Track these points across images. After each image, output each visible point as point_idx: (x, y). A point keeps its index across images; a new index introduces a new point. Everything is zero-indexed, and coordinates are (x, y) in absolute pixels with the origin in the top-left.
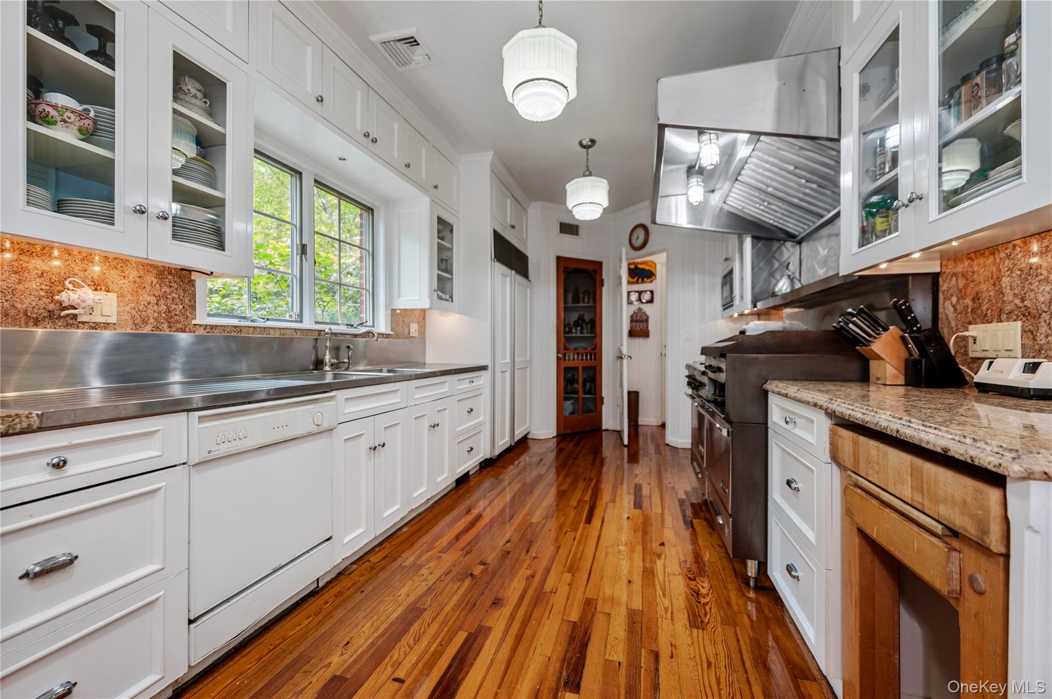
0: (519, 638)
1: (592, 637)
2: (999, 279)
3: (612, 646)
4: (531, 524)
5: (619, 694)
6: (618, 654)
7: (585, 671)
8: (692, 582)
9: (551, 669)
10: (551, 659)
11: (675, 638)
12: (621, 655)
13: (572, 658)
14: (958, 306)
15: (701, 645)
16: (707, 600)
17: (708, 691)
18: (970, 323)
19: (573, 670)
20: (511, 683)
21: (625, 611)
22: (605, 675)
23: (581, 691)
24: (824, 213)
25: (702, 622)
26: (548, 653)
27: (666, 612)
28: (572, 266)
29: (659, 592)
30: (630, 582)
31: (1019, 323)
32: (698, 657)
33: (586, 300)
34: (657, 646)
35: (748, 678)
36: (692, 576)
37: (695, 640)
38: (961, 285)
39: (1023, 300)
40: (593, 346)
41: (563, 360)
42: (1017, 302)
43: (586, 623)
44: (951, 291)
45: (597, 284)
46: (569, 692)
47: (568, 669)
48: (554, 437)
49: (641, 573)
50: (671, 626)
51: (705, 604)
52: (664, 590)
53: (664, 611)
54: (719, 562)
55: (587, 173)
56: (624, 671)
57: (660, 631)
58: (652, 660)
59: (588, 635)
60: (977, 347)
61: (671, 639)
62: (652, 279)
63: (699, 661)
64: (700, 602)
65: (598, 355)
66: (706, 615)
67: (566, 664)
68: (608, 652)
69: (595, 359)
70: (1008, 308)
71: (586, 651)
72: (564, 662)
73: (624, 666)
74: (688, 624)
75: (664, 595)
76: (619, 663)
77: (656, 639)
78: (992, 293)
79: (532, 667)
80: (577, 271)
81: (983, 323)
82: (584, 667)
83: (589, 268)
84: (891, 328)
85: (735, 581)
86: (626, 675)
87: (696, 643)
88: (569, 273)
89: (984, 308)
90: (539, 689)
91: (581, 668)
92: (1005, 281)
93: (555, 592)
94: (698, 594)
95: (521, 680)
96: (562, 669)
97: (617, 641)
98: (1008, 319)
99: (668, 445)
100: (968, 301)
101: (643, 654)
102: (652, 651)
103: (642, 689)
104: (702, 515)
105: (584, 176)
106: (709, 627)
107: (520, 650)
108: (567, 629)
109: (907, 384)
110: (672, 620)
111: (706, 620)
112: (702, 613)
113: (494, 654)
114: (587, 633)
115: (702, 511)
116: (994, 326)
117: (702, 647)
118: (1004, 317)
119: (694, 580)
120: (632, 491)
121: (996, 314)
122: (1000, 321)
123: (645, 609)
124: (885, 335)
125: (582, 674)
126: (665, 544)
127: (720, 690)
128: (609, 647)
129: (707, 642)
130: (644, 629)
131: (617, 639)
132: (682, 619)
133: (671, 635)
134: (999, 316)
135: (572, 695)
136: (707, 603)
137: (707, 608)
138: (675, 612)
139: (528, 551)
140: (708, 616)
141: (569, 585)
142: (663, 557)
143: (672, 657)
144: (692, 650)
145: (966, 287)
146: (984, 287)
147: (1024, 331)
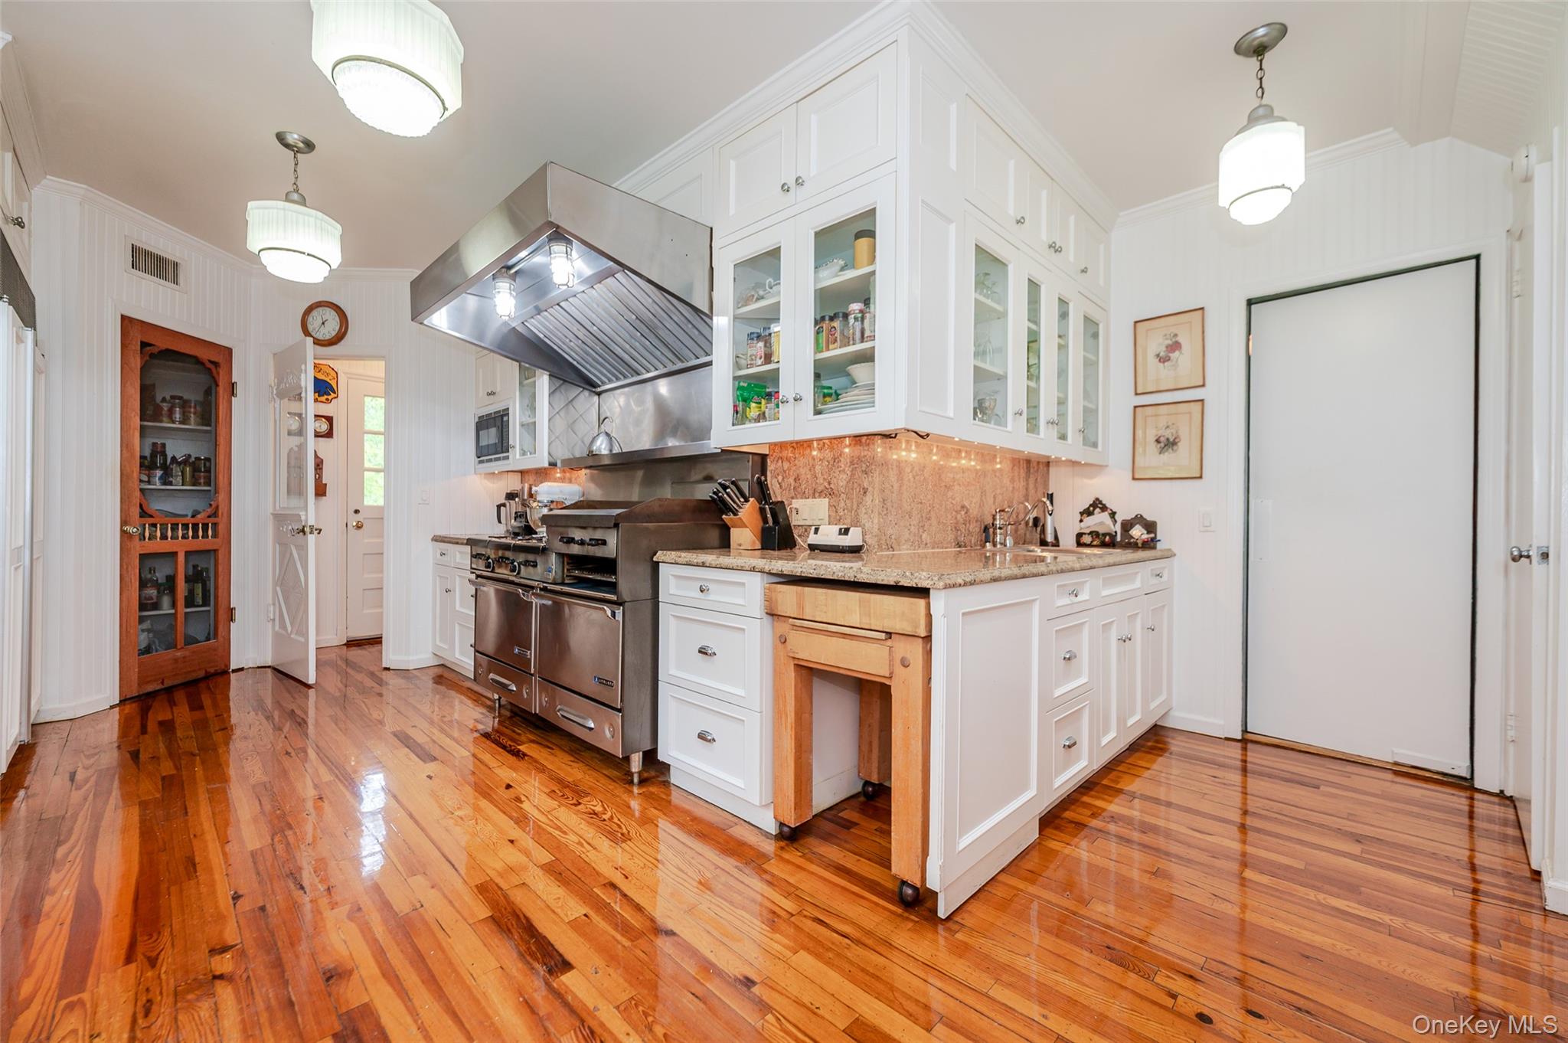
0: (432, 982)
1: (528, 914)
2: (813, 466)
3: (562, 907)
4: (253, 854)
5: (613, 937)
6: (576, 909)
7: (557, 946)
8: (580, 807)
9: (515, 972)
10: (504, 967)
11: (613, 861)
12: (579, 907)
13: (529, 948)
14: (783, 484)
15: (640, 852)
16: (609, 814)
17: (680, 880)
18: (793, 498)
19: (544, 956)
20: (481, 1023)
21: (539, 869)
22: (583, 935)
23: (574, 965)
24: (644, 371)
25: (622, 834)
26: (494, 964)
27: (582, 845)
28: (162, 344)
29: (556, 833)
30: (512, 842)
31: (827, 500)
32: (647, 863)
33: (178, 416)
34: (605, 878)
35: (697, 852)
36: (574, 801)
37: (632, 851)
38: (786, 468)
39: (829, 483)
40: (210, 511)
41: (137, 538)
42: (826, 484)
43: (505, 909)
44: (777, 471)
45: (221, 390)
46: (562, 974)
47: (537, 960)
48: (112, 707)
49: (515, 826)
50: (599, 855)
51: (611, 819)
52: (558, 828)
53: (579, 847)
54: (587, 777)
55: (295, 196)
56: (596, 917)
57: (593, 865)
58: (612, 891)
59: (522, 916)
60: (799, 517)
61: (610, 864)
62: (330, 397)
63: (651, 866)
64: (604, 820)
65: (221, 528)
66: (620, 827)
67: (528, 958)
68: (562, 915)
69: (215, 536)
70: (820, 488)
71: (537, 931)
72: (524, 957)
73: (591, 913)
74: (612, 843)
75: (565, 833)
76: (585, 915)
77: (598, 873)
78: (809, 476)
79: (490, 991)
80: (170, 355)
81: (802, 498)
82: (552, 946)
83: (204, 354)
84: (751, 499)
85: (617, 785)
86: (603, 919)
87: (635, 854)
88: (152, 356)
89: (803, 487)
90: (524, 999)
91: (550, 948)
92: (818, 468)
93: (422, 906)
94: (595, 814)
95: (490, 1012)
96: (531, 965)
97: (561, 900)
98: (820, 496)
99: (387, 669)
100: (791, 480)
101: (599, 893)
102: (604, 885)
103: (629, 918)
104: (523, 738)
105: (287, 199)
106: (633, 833)
107: (451, 990)
108: (487, 929)
109: (762, 549)
110: (595, 848)
111: (625, 831)
112: (615, 827)
113: (416, 1021)
114: (518, 916)
115: (519, 734)
116: (810, 501)
117: (643, 854)
118: (817, 495)
119: (580, 804)
120: (397, 743)
121: (811, 492)
122: (814, 497)
123: (557, 856)
124: (747, 505)
125: (557, 952)
126: (511, 784)
127: (686, 874)
128: (558, 911)
129: (643, 847)
130: (576, 873)
131: (559, 898)
132: (604, 844)
133: (608, 862)
134: (814, 494)
135: (569, 974)
136: (612, 817)
137: (616, 820)
138: (590, 841)
139: (302, 888)
140: (623, 826)
141: (433, 887)
142: (523, 798)
143: (627, 878)
144: (636, 860)
145: (789, 469)
146: (802, 471)
147: (830, 506)
